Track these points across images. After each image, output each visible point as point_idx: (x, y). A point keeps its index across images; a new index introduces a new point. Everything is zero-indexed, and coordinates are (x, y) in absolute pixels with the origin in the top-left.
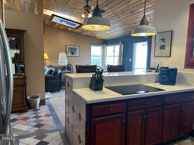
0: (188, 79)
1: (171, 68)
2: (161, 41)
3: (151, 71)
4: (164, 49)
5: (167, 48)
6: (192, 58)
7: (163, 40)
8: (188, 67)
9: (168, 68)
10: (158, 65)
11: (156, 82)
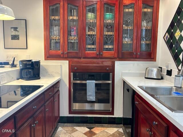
0: (50, 70)
1: (35, 61)
2: (13, 30)
3: (4, 67)
4: (18, 39)
5: (22, 38)
6: (51, 50)
7: (15, 29)
8: (48, 58)
9: (30, 61)
10: (14, 58)
11: (18, 79)
